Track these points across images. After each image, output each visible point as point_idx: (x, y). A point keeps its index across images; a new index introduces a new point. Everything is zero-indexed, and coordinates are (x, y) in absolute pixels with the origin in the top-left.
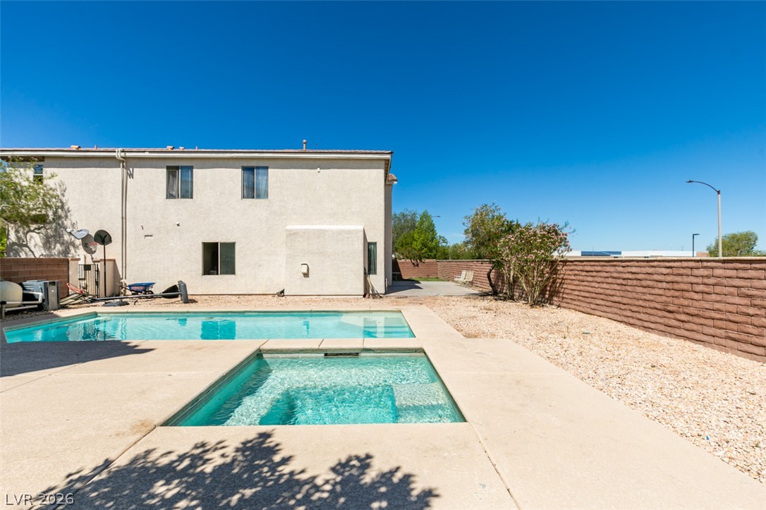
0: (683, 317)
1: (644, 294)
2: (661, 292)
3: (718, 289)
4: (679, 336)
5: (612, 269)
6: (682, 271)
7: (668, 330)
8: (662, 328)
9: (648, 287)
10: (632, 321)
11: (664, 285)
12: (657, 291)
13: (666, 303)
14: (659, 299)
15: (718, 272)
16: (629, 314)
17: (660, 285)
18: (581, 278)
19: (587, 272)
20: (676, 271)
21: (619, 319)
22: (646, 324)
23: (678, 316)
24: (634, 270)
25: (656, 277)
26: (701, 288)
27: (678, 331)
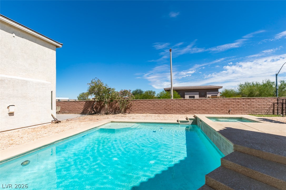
0: (169, 110)
1: (160, 106)
2: (164, 106)
3: (175, 104)
4: (168, 114)
5: (150, 102)
6: (168, 101)
7: (166, 113)
8: (164, 113)
9: (161, 105)
10: (156, 113)
11: (165, 104)
12: (163, 106)
13: (165, 108)
14: (163, 107)
15: (175, 101)
16: (156, 111)
17: (163, 104)
18: (139, 104)
19: (141, 103)
20: (167, 101)
21: (153, 113)
22: (160, 113)
23: (168, 110)
24: (157, 102)
25: (163, 103)
26: (172, 104)
27: (168, 113)
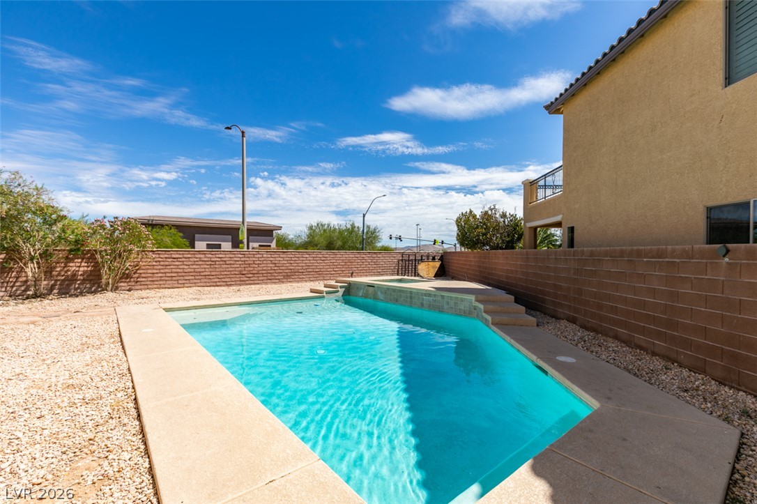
0: (250, 275)
1: (228, 268)
2: (238, 266)
3: (264, 262)
4: (247, 284)
5: (202, 256)
6: (250, 256)
7: (242, 283)
8: (239, 283)
9: (230, 264)
10: (218, 284)
11: (240, 262)
12: (236, 266)
13: (240, 271)
14: (237, 269)
15: (265, 256)
16: (217, 280)
17: (237, 263)
18: (167, 263)
19: (174, 258)
20: (246, 256)
21: (208, 284)
22: (229, 283)
23: (248, 276)
24: (220, 256)
25: (235, 259)
26: (258, 262)
27: (247, 282)
